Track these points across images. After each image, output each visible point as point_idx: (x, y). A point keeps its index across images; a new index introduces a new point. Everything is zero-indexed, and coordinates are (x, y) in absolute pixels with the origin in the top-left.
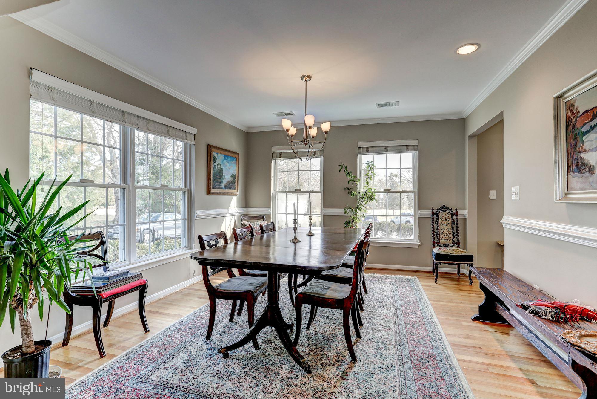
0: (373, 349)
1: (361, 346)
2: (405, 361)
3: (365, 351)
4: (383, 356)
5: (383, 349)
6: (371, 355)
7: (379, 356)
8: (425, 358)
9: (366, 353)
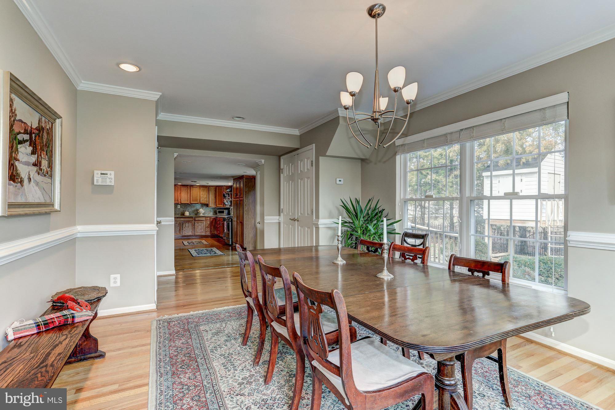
0: (235, 360)
1: (248, 357)
2: (202, 359)
3: (241, 355)
4: (223, 357)
5: (226, 362)
6: (234, 354)
7: (226, 355)
8: (184, 370)
9: (238, 354)
